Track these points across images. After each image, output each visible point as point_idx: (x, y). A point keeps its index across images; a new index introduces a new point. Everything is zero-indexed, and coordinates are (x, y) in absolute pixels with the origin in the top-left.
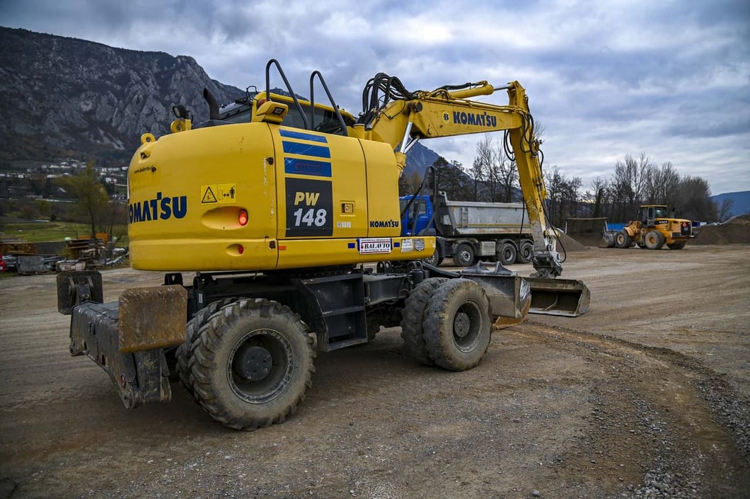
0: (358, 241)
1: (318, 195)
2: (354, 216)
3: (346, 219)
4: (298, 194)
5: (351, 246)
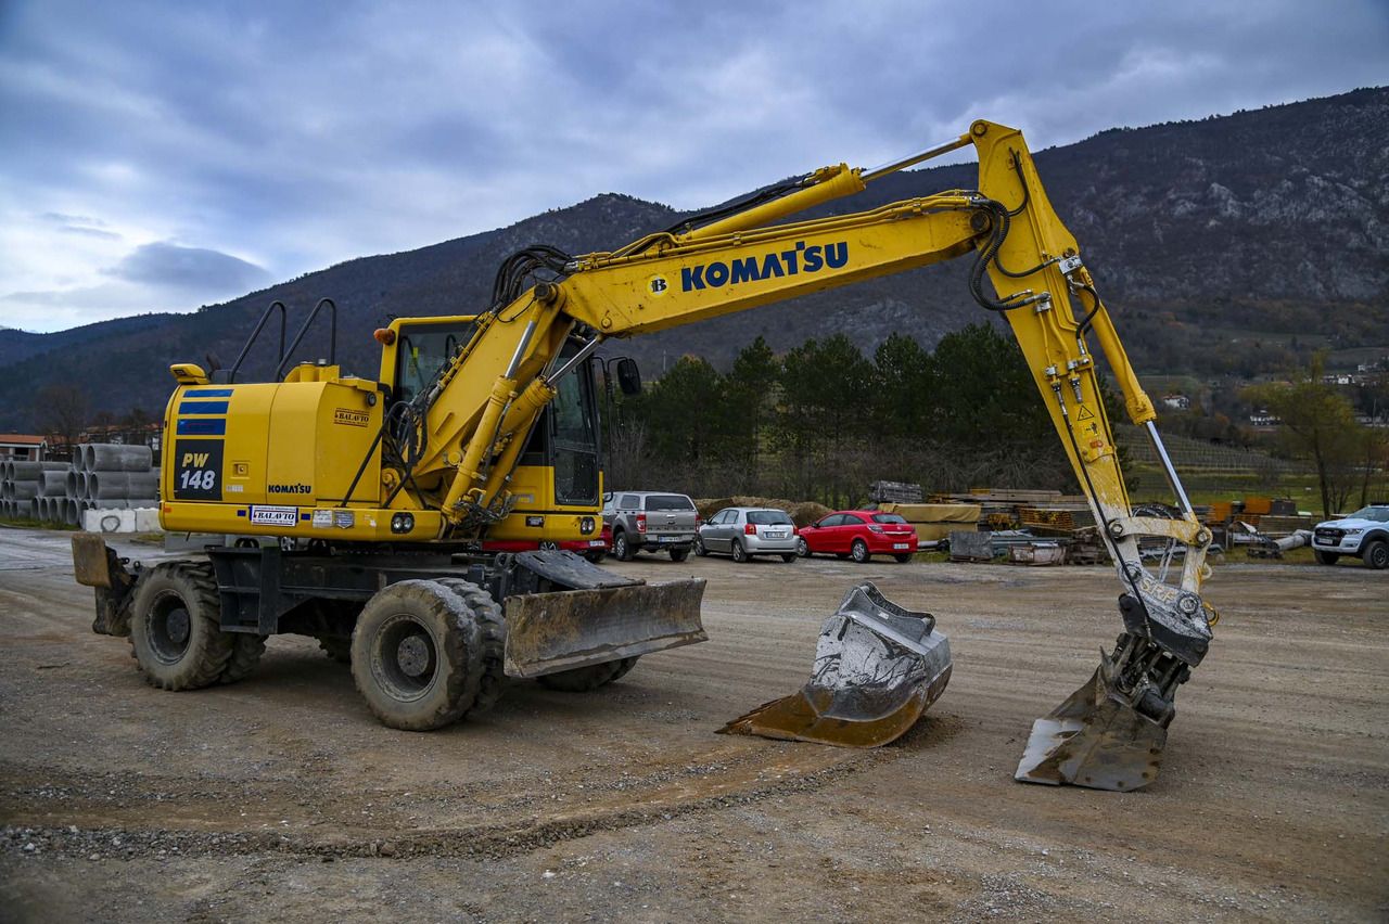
0: (250, 508)
1: (207, 455)
2: (248, 478)
3: (237, 483)
4: (187, 455)
5: (241, 513)
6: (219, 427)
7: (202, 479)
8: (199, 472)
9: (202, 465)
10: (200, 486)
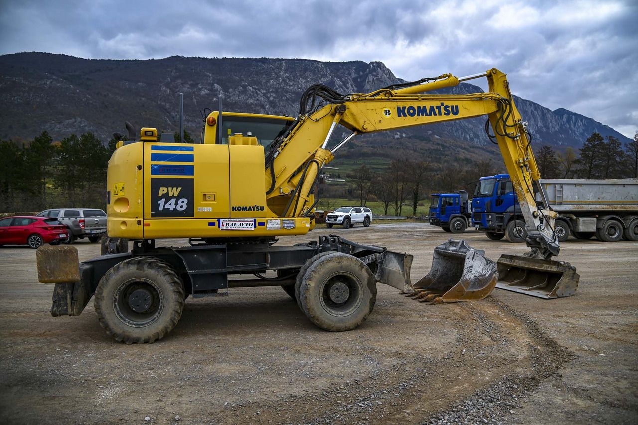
0: (219, 221)
1: (180, 188)
2: (216, 202)
3: (207, 205)
4: (162, 189)
5: (211, 224)
6: (190, 170)
7: (177, 203)
8: (173, 200)
9: (176, 195)
10: (175, 209)
